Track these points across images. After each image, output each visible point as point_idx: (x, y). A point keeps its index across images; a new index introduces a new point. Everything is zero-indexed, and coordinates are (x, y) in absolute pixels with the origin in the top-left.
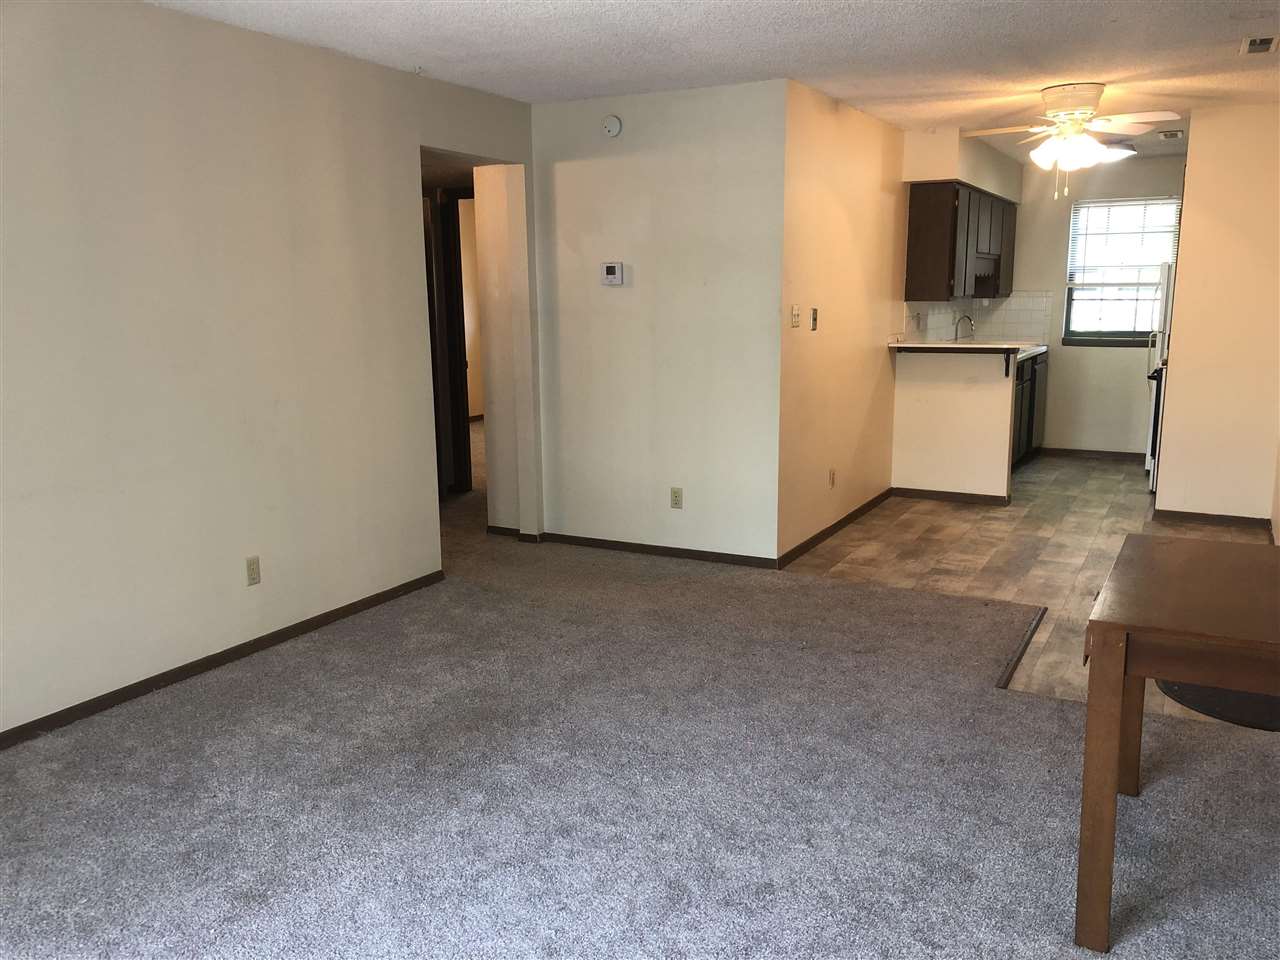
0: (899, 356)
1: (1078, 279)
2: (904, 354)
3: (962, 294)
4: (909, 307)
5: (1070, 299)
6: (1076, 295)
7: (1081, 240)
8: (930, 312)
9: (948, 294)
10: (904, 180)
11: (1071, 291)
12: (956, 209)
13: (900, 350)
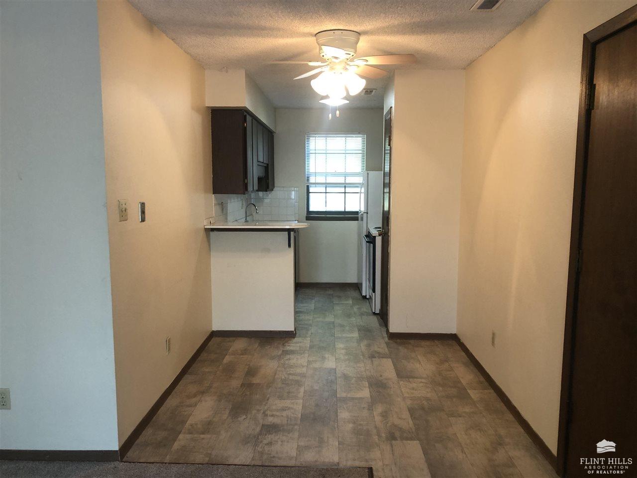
0: (212, 233)
1: (312, 180)
2: (216, 233)
3: (252, 190)
4: (216, 198)
5: (308, 192)
6: (311, 190)
7: (312, 157)
8: (229, 201)
9: (242, 189)
10: (207, 105)
11: (308, 187)
12: (245, 129)
13: (213, 230)
